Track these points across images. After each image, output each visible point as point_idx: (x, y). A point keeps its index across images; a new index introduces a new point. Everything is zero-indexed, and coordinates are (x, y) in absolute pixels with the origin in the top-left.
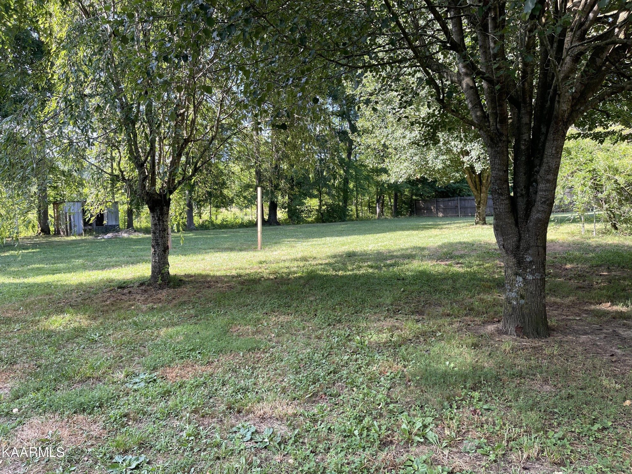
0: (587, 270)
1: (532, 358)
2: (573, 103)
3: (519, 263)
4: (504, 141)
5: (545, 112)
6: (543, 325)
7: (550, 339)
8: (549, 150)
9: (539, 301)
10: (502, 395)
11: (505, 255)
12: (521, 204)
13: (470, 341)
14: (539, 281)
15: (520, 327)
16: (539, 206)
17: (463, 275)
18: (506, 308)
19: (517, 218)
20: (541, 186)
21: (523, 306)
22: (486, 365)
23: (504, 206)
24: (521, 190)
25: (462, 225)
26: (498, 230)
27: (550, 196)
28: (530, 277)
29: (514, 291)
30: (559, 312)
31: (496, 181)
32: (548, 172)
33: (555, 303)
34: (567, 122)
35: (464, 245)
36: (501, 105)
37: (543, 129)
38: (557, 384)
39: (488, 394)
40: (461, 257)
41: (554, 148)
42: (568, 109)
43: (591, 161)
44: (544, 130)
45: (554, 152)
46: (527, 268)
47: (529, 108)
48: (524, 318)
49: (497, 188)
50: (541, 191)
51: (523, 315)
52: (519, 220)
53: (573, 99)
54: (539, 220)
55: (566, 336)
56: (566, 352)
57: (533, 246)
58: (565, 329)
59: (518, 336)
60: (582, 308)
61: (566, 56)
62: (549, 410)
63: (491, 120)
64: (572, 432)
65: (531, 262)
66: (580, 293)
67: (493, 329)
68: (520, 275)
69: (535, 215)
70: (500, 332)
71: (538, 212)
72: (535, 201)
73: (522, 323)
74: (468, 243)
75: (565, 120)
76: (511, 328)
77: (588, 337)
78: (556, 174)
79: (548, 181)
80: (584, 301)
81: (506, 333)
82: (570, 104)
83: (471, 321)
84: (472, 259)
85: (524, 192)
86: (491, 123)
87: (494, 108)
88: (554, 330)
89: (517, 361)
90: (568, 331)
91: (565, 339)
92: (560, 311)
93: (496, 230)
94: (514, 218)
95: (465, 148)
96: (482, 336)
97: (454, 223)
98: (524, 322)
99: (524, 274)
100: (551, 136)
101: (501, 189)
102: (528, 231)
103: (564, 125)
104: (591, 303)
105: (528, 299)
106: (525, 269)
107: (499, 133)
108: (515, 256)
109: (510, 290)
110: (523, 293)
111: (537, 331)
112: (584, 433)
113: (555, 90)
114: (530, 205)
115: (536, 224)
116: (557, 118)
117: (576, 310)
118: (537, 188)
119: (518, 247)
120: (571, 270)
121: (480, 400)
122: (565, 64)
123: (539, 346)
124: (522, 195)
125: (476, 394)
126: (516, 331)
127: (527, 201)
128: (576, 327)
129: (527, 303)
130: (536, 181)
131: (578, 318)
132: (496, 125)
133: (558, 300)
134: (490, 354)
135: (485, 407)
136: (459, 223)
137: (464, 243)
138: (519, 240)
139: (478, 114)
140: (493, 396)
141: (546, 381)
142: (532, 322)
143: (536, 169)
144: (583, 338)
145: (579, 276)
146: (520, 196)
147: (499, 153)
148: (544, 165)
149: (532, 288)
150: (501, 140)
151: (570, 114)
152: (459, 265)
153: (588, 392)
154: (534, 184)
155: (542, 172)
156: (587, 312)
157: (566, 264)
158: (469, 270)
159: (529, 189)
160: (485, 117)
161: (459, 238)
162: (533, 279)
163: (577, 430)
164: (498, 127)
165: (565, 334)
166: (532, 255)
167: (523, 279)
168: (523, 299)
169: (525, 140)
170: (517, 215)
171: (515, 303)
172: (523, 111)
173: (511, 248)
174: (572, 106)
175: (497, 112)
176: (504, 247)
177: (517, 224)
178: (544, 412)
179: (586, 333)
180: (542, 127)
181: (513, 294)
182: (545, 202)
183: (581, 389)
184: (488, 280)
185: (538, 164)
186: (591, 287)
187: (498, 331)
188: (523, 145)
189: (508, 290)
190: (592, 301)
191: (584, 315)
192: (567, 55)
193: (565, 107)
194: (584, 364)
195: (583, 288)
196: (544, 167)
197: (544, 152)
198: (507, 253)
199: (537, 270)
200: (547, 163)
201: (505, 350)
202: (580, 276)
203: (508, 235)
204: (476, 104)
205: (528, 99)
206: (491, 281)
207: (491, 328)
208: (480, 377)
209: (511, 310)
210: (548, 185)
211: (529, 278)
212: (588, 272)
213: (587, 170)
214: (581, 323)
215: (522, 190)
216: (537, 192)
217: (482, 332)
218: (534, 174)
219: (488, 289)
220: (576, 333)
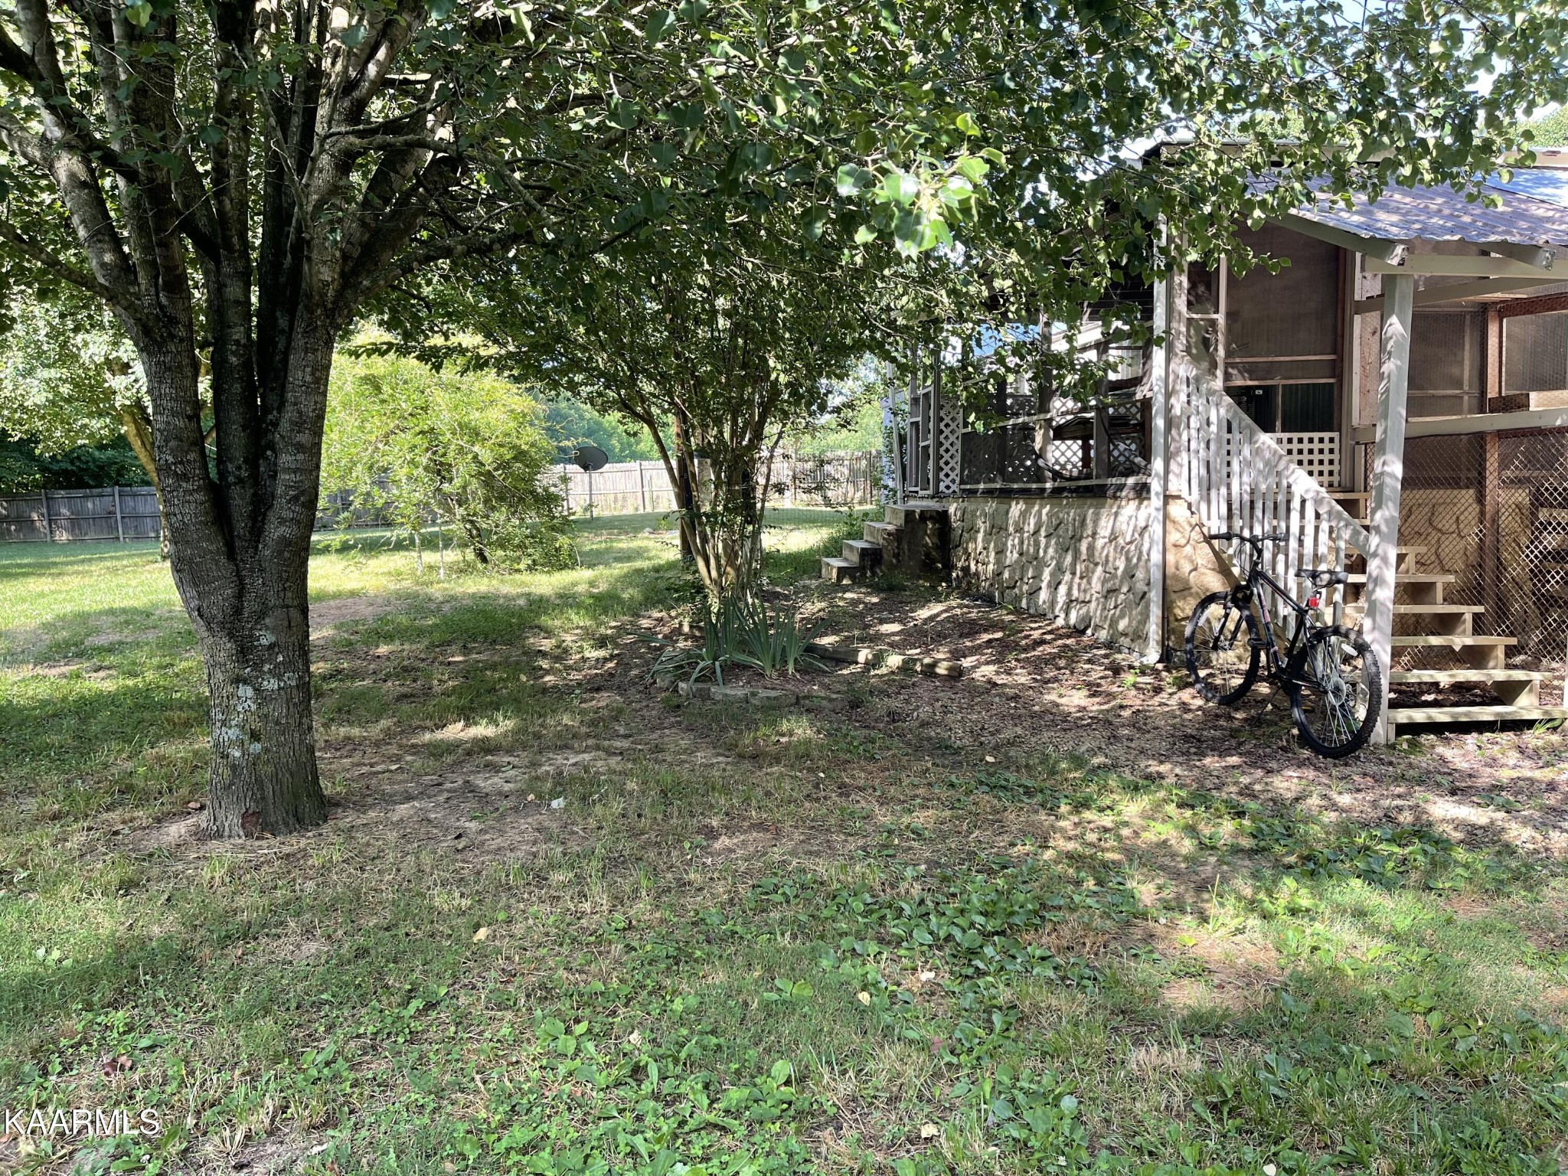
0: (423, 656)
1: (280, 883)
2: (347, 269)
3: (242, 652)
4: (182, 340)
5: (282, 280)
6: (309, 796)
7: (326, 829)
8: (298, 375)
9: (297, 741)
10: (194, 1000)
11: (206, 634)
12: (240, 502)
13: (113, 877)
14: (295, 692)
15: (254, 813)
16: (283, 508)
17: (110, 701)
18: (215, 772)
19: (232, 537)
20: (286, 459)
21: (258, 757)
22: (156, 929)
23: (193, 507)
24: (237, 468)
25: (125, 562)
26: (185, 570)
27: (307, 485)
28: (271, 684)
29: (233, 723)
30: (356, 760)
31: (167, 441)
32: (299, 425)
33: (349, 738)
34: (333, 310)
35: (122, 618)
36: (164, 245)
37: (281, 321)
38: (335, 931)
39: (155, 1006)
40: (110, 650)
41: (308, 370)
42: (333, 280)
43: (425, 409)
44: (283, 322)
45: (308, 378)
46: (263, 662)
47: (240, 265)
48: (262, 789)
49: (171, 459)
50: (288, 470)
51: (259, 782)
52: (238, 543)
53: (345, 257)
54: (285, 542)
55: (364, 813)
56: (360, 852)
57: (275, 606)
58: (364, 796)
59: (249, 835)
60: (404, 741)
61: (321, 153)
62: (308, 1001)
63: (143, 280)
64: (358, 1036)
65: (271, 647)
66: (406, 707)
67: (183, 831)
68: (245, 682)
69: (276, 531)
70: (202, 836)
71: (283, 521)
72: (273, 496)
73: (257, 802)
74: (135, 611)
75: (330, 306)
76: (232, 820)
77: (413, 807)
78: (318, 432)
79: (300, 447)
80: (410, 726)
81: (219, 835)
82: (338, 269)
83: (124, 822)
84: (141, 656)
85: (244, 474)
86: (143, 288)
87: (147, 249)
88: (337, 805)
89: (240, 901)
90: (370, 800)
91: (359, 822)
92: (357, 757)
93: (177, 569)
94: (224, 538)
95: (115, 354)
96: (151, 855)
97: (101, 559)
98: (263, 798)
99: (257, 678)
100: (299, 341)
101: (182, 462)
102: (262, 570)
103: (327, 317)
104: (424, 728)
105: (270, 739)
106: (257, 667)
107: (165, 315)
108: (231, 636)
109: (224, 723)
110: (257, 725)
111: (296, 815)
112: (386, 1031)
113: (299, 230)
114: (261, 506)
115: (280, 553)
116: (310, 297)
117: (393, 750)
118: (275, 464)
119: (238, 611)
120: (388, 659)
121: (130, 1029)
122: (321, 172)
123: (300, 850)
124: (240, 481)
125: (119, 1017)
126: (243, 826)
127: (255, 495)
128: (388, 788)
129: (267, 750)
130: (271, 446)
131: (394, 767)
132: (157, 295)
133: (356, 731)
134: (169, 900)
135: (145, 1042)
136: (117, 558)
137: (124, 611)
138: (240, 595)
139: (108, 258)
140: (169, 1008)
141: (308, 933)
142: (282, 794)
143: (270, 417)
144: (403, 810)
145: (405, 669)
146: (235, 484)
147: (170, 369)
148: (289, 408)
149: (277, 710)
150: (172, 336)
151: (340, 294)
152: (102, 674)
153: (402, 932)
154: (269, 453)
155: (285, 426)
156: (415, 749)
157: (377, 646)
158: (130, 683)
159: (258, 467)
160: (124, 268)
161: (109, 598)
162: (280, 688)
163: (371, 1029)
164: (164, 300)
165: (362, 807)
166: (274, 630)
167: (255, 689)
168: (258, 740)
169: (237, 343)
170: (231, 530)
171: (237, 754)
172: (226, 269)
173: (220, 617)
174: (342, 274)
175: (155, 260)
176: (201, 615)
177: (231, 554)
178: (297, 1008)
179: (409, 798)
180: (278, 314)
181: (233, 733)
182: (296, 498)
183: (387, 929)
184: (183, 705)
185: (276, 405)
186: (427, 692)
187: (196, 834)
188: (234, 353)
189: (218, 724)
190: (428, 723)
191: (409, 758)
192: (322, 151)
193: (324, 273)
194: (399, 870)
195: (412, 695)
196: (289, 414)
197: (286, 377)
198: (210, 629)
199: (288, 664)
200: (296, 404)
201: (212, 878)
202: (405, 671)
203: (208, 583)
204: (98, 232)
205: (235, 240)
206: (191, 707)
207: (176, 830)
208: (134, 967)
209: (227, 772)
210: (301, 457)
211: (270, 687)
212: (423, 660)
213: (417, 429)
214: (400, 777)
215: (239, 468)
216: (276, 473)
217: (151, 844)
218: (267, 431)
219: (181, 730)
220: (389, 801)
